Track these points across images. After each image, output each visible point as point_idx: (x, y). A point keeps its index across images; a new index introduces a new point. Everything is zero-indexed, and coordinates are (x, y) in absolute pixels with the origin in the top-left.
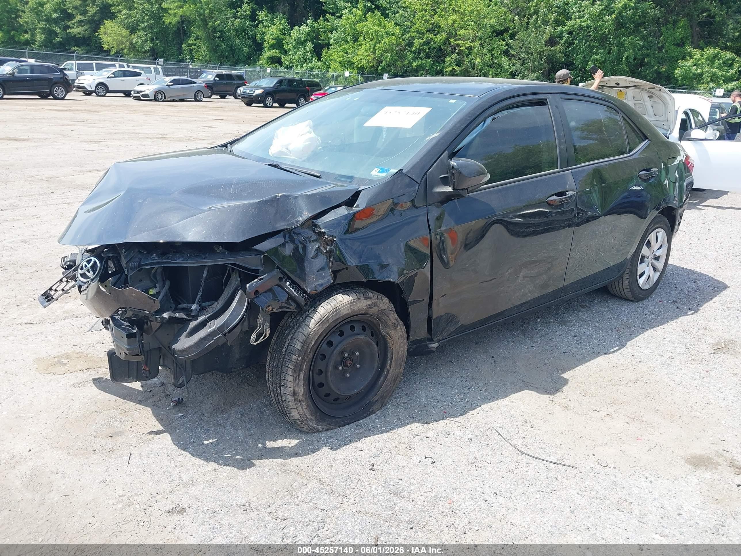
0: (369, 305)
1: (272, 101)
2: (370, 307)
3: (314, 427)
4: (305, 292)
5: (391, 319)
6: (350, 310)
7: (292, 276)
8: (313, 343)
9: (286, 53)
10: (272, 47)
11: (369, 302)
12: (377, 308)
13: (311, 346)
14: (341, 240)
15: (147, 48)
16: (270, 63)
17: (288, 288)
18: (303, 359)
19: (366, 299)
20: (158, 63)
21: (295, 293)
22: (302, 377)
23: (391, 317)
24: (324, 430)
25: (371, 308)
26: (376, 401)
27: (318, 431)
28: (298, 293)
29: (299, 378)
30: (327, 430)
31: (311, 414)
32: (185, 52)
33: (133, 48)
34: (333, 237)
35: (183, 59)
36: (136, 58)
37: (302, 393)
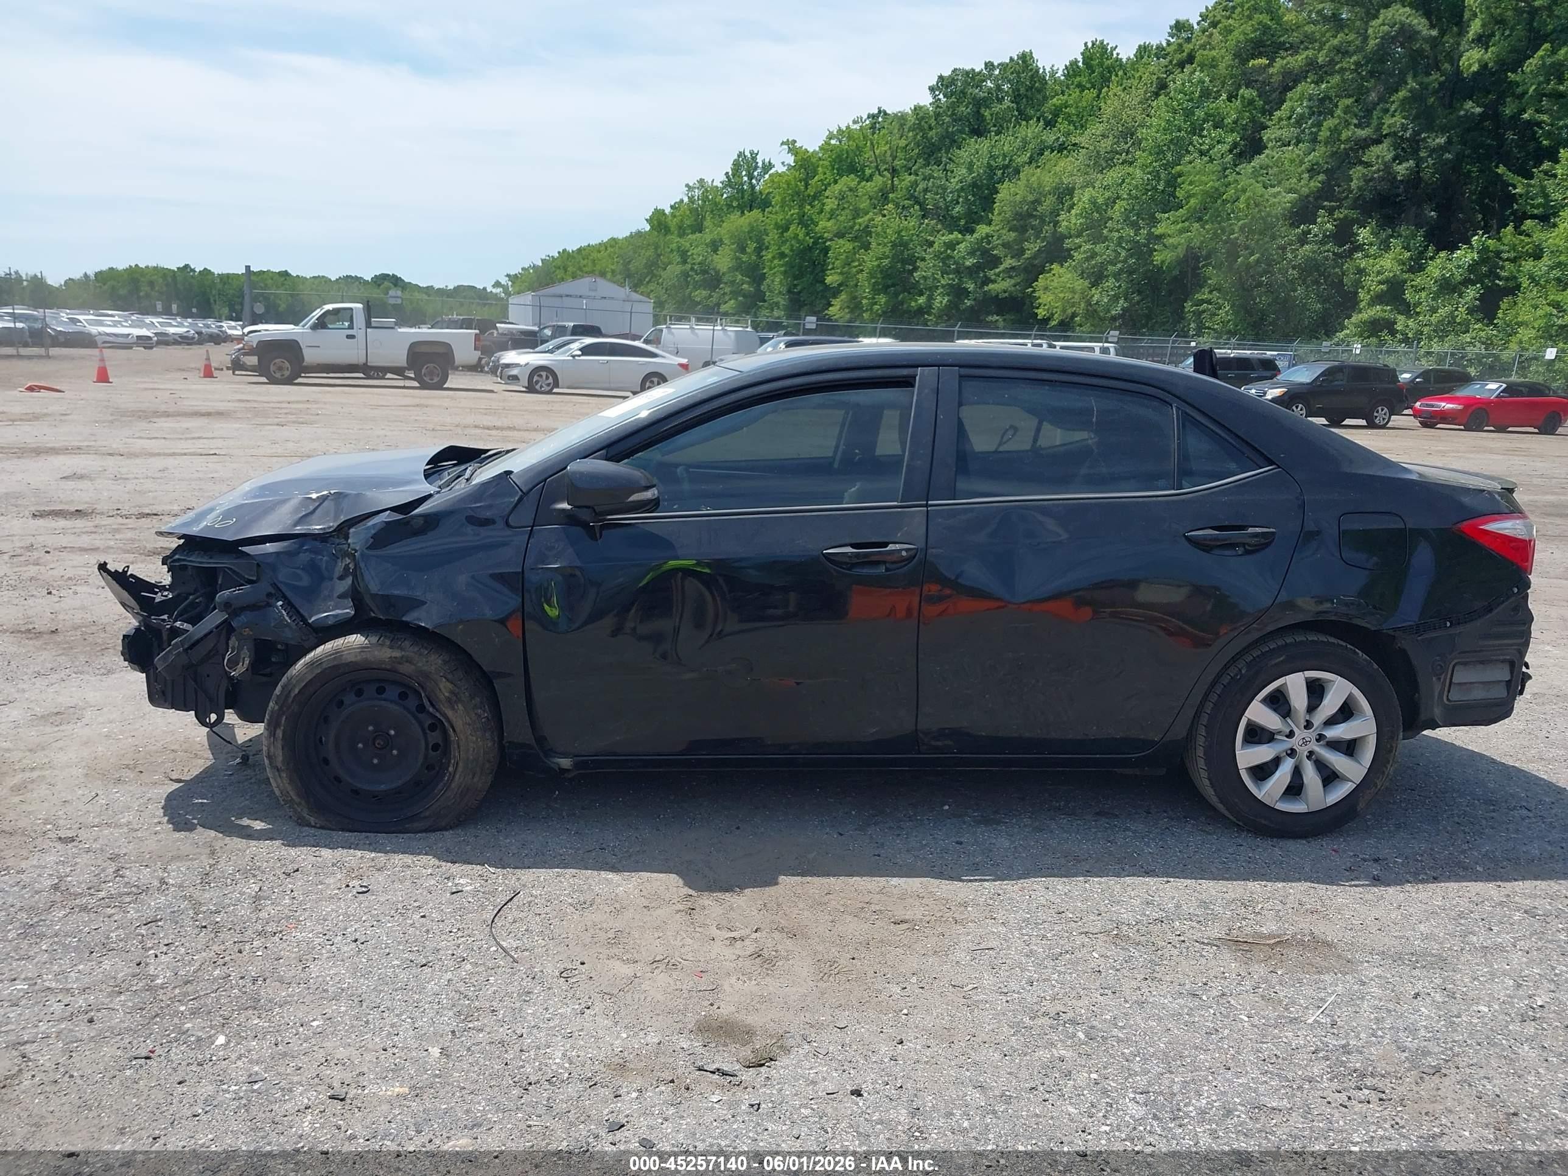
0: (395, 658)
1: (1304, 412)
2: (400, 661)
3: (304, 817)
4: (304, 620)
5: (443, 690)
6: (359, 658)
7: (289, 594)
8: (297, 691)
9: (1407, 309)
10: (1378, 299)
11: (397, 654)
12: (413, 667)
13: (293, 695)
14: (362, 555)
15: (1116, 311)
16: (1366, 334)
17: (278, 609)
18: (281, 708)
19: (391, 647)
20: (1107, 338)
21: (287, 618)
22: (281, 736)
23: (441, 686)
24: (318, 825)
25: (400, 663)
26: (426, 817)
27: (309, 825)
28: (290, 618)
29: (274, 734)
30: (322, 828)
31: (298, 795)
32: (1189, 316)
33: (1092, 312)
34: (356, 551)
35: (1182, 330)
36: (1094, 332)
37: (280, 758)
